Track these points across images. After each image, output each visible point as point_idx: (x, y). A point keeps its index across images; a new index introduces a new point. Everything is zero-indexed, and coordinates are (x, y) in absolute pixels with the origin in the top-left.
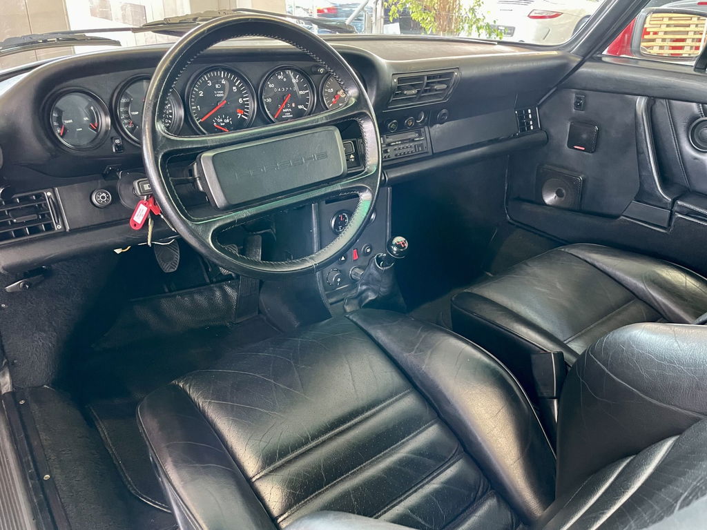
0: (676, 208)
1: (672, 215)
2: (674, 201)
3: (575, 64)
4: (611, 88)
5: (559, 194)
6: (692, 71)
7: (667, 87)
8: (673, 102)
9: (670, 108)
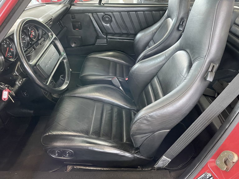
0: (107, 38)
1: (107, 40)
2: (107, 37)
3: (69, 7)
4: (81, 12)
5: (75, 43)
6: (98, 5)
7: (95, 10)
8: (97, 13)
9: (97, 15)
